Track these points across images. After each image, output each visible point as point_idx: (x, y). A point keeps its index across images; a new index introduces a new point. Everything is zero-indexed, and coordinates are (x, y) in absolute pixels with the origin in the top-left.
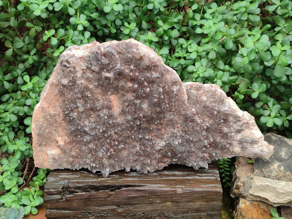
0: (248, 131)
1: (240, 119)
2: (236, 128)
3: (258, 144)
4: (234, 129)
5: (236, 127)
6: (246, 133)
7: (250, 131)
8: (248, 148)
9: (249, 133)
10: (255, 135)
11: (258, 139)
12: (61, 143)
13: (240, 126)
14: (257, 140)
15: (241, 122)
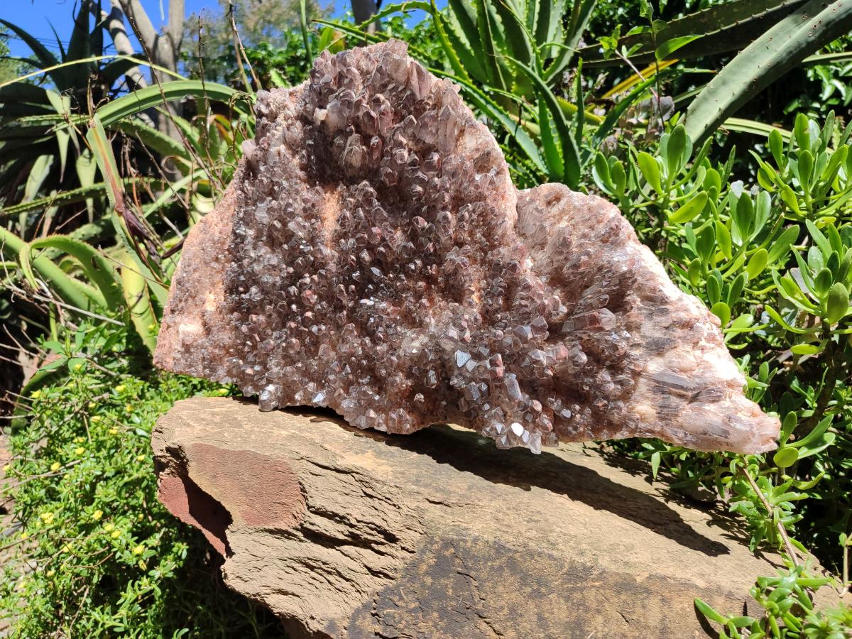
0: (688, 352)
1: (668, 307)
2: (648, 334)
3: (722, 402)
4: (644, 337)
5: (650, 330)
6: (685, 356)
7: (698, 353)
8: (684, 412)
9: (692, 359)
10: (714, 369)
11: (722, 382)
12: (210, 307)
13: (664, 331)
14: (720, 386)
15: (669, 316)
